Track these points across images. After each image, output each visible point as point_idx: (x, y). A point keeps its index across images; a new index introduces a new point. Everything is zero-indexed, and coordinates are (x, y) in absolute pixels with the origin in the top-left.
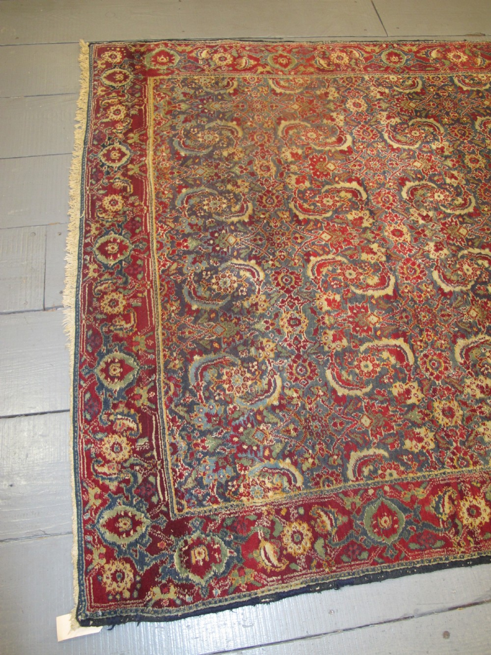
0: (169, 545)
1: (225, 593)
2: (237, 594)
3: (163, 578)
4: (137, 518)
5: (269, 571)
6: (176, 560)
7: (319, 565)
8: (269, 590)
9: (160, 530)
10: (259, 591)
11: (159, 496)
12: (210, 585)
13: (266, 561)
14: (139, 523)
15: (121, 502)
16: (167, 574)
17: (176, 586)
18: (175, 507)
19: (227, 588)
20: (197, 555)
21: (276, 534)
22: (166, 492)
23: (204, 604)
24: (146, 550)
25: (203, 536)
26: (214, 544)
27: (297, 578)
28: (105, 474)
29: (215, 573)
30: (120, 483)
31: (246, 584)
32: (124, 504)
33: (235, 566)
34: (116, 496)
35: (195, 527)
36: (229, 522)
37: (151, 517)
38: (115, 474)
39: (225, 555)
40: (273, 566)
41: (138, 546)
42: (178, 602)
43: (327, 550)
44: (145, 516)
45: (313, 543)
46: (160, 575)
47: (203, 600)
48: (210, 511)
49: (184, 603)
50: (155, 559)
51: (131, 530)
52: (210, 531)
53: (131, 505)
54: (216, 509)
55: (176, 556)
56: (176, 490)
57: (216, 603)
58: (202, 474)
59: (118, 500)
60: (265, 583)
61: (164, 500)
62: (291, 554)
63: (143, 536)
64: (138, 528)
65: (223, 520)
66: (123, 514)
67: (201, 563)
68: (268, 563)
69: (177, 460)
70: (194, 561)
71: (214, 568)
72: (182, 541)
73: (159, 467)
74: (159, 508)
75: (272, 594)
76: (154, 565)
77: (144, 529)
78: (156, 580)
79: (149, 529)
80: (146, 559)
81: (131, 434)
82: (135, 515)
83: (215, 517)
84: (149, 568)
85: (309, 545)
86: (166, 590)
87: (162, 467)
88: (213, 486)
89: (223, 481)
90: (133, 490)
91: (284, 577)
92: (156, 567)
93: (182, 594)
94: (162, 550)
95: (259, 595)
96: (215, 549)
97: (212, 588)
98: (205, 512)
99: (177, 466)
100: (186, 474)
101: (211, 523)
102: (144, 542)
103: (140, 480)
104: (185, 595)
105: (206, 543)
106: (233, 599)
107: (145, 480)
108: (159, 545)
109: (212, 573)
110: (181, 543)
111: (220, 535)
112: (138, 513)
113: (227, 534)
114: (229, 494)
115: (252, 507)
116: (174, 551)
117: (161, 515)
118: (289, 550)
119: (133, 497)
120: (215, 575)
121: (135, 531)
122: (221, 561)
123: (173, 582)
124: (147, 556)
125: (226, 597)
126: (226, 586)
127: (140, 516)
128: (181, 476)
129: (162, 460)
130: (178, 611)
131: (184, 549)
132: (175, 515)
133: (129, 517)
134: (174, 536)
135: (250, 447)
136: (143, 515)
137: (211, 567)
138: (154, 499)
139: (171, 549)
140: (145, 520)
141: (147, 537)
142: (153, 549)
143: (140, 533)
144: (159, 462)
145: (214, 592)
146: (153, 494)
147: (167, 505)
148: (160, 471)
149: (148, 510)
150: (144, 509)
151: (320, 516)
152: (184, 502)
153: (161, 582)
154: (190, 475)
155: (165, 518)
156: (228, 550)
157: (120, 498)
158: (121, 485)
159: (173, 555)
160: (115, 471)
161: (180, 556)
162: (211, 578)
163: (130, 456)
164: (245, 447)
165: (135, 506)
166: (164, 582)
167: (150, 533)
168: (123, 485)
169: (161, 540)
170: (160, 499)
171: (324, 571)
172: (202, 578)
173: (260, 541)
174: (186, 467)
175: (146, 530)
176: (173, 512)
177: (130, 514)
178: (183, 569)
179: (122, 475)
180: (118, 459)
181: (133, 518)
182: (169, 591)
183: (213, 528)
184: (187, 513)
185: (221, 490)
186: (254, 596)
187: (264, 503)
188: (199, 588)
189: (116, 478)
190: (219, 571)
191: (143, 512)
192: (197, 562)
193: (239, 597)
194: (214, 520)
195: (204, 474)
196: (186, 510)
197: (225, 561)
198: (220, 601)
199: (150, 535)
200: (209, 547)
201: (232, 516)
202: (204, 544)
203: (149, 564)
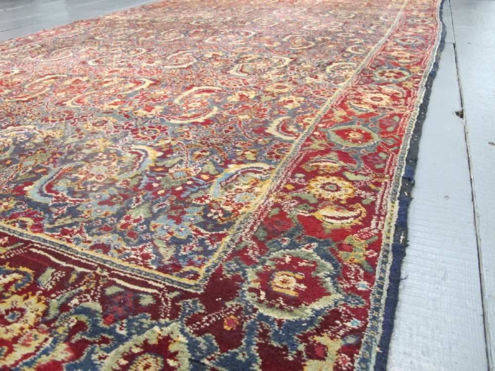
0: (237, 313)
1: (369, 277)
2: (379, 263)
3: (294, 346)
4: (153, 341)
5: (360, 223)
6: (274, 314)
7: (378, 184)
8: (389, 231)
9: (204, 315)
10: (384, 241)
11: (147, 293)
12: (346, 290)
13: (344, 221)
14: (166, 341)
15: (101, 353)
16: (290, 338)
17: (319, 332)
18: (185, 280)
19: (362, 272)
20: (285, 286)
21: (313, 201)
22: (150, 282)
23: (377, 309)
24: (222, 351)
25: (260, 267)
26: (283, 260)
27: (384, 203)
28: (25, 356)
29: (329, 276)
30: (67, 340)
31: (367, 249)
32: (108, 350)
33: (332, 250)
34: (82, 358)
35: (237, 270)
36: (262, 234)
37: (171, 318)
38: (46, 340)
39: (309, 254)
40: (355, 217)
41: (206, 361)
42: (351, 340)
43: (361, 174)
44: (161, 326)
45: (347, 180)
46: (285, 349)
47: (368, 307)
48: (229, 246)
49: (358, 333)
50: (249, 343)
51: (165, 363)
52: (259, 258)
53: (121, 340)
54: (232, 240)
55: (264, 311)
56: (159, 269)
57: (381, 293)
58: (168, 235)
59: (94, 357)
60: (376, 231)
61: (160, 290)
62: (349, 198)
63: (192, 346)
64: (172, 348)
65: (254, 238)
66: (124, 362)
67: (303, 287)
68: (349, 221)
69: (119, 251)
70: (292, 293)
71: (321, 275)
72: (247, 294)
73: (106, 273)
74: (166, 300)
75: (396, 231)
76: (258, 351)
77: (182, 339)
78: (290, 358)
79: (187, 329)
80: (240, 357)
81: (18, 286)
82: (146, 341)
83: (242, 245)
84: (260, 361)
85: (347, 183)
86: (318, 351)
87: (109, 270)
88: (196, 230)
89: (200, 219)
90: (101, 324)
91: (377, 212)
92: (264, 349)
93: (339, 330)
94: (240, 327)
95: (391, 241)
96: (290, 262)
97: (353, 289)
98: (225, 252)
99: (128, 255)
100: (149, 250)
101: (247, 252)
102: (204, 348)
103: (97, 306)
104: (345, 327)
105: (274, 268)
106: (383, 271)
107: (105, 300)
108: (227, 328)
109: (328, 279)
110: (248, 296)
111: (274, 249)
112: (145, 336)
113: (277, 242)
114: (223, 221)
115: (260, 208)
116: (255, 310)
117: (180, 304)
118: (343, 197)
119: (112, 331)
120: (333, 277)
121: (173, 356)
122: (314, 263)
123: (309, 334)
124: (237, 354)
125: (377, 277)
126: (358, 271)
127: (153, 335)
128: (146, 257)
129: (99, 265)
130: (369, 348)
131: (262, 298)
132: (196, 285)
133: (140, 354)
134: (228, 300)
135: (184, 185)
136: (156, 329)
137: (317, 278)
138: (147, 301)
139: (248, 313)
140: (166, 330)
141: (200, 339)
142: (229, 340)
143: (185, 349)
144: (98, 271)
145: (360, 289)
146: (137, 300)
147: (171, 289)
148: (112, 275)
149: (156, 317)
150: (147, 322)
151: (318, 166)
152: (187, 269)
153: (299, 353)
154: (156, 248)
155: (190, 301)
156: (303, 249)
157: (92, 352)
158: (73, 341)
159: (261, 315)
160: (42, 337)
161: (271, 306)
162: (334, 283)
163: (47, 303)
164: (180, 188)
165: (130, 334)
166: (302, 347)
167: (195, 332)
168: (77, 337)
169: (222, 320)
170: (152, 294)
171: (386, 183)
172: (329, 294)
173: (313, 218)
174: (140, 247)
175: (185, 335)
176: (190, 286)
177: (136, 350)
178: (297, 311)
179: (60, 330)
180: (31, 322)
181: (147, 348)
182: (324, 347)
183: (256, 253)
184: (208, 271)
185: (210, 226)
186: (390, 248)
187: (265, 197)
188: (344, 305)
189: (55, 342)
190: (330, 270)
191: (152, 326)
192: (296, 290)
193: (384, 263)
194: (246, 247)
195: (171, 233)
196: (202, 271)
197: (318, 258)
198: (381, 287)
199: (199, 333)
200: (281, 268)
201: (255, 228)
202: (273, 271)
203: (252, 356)
